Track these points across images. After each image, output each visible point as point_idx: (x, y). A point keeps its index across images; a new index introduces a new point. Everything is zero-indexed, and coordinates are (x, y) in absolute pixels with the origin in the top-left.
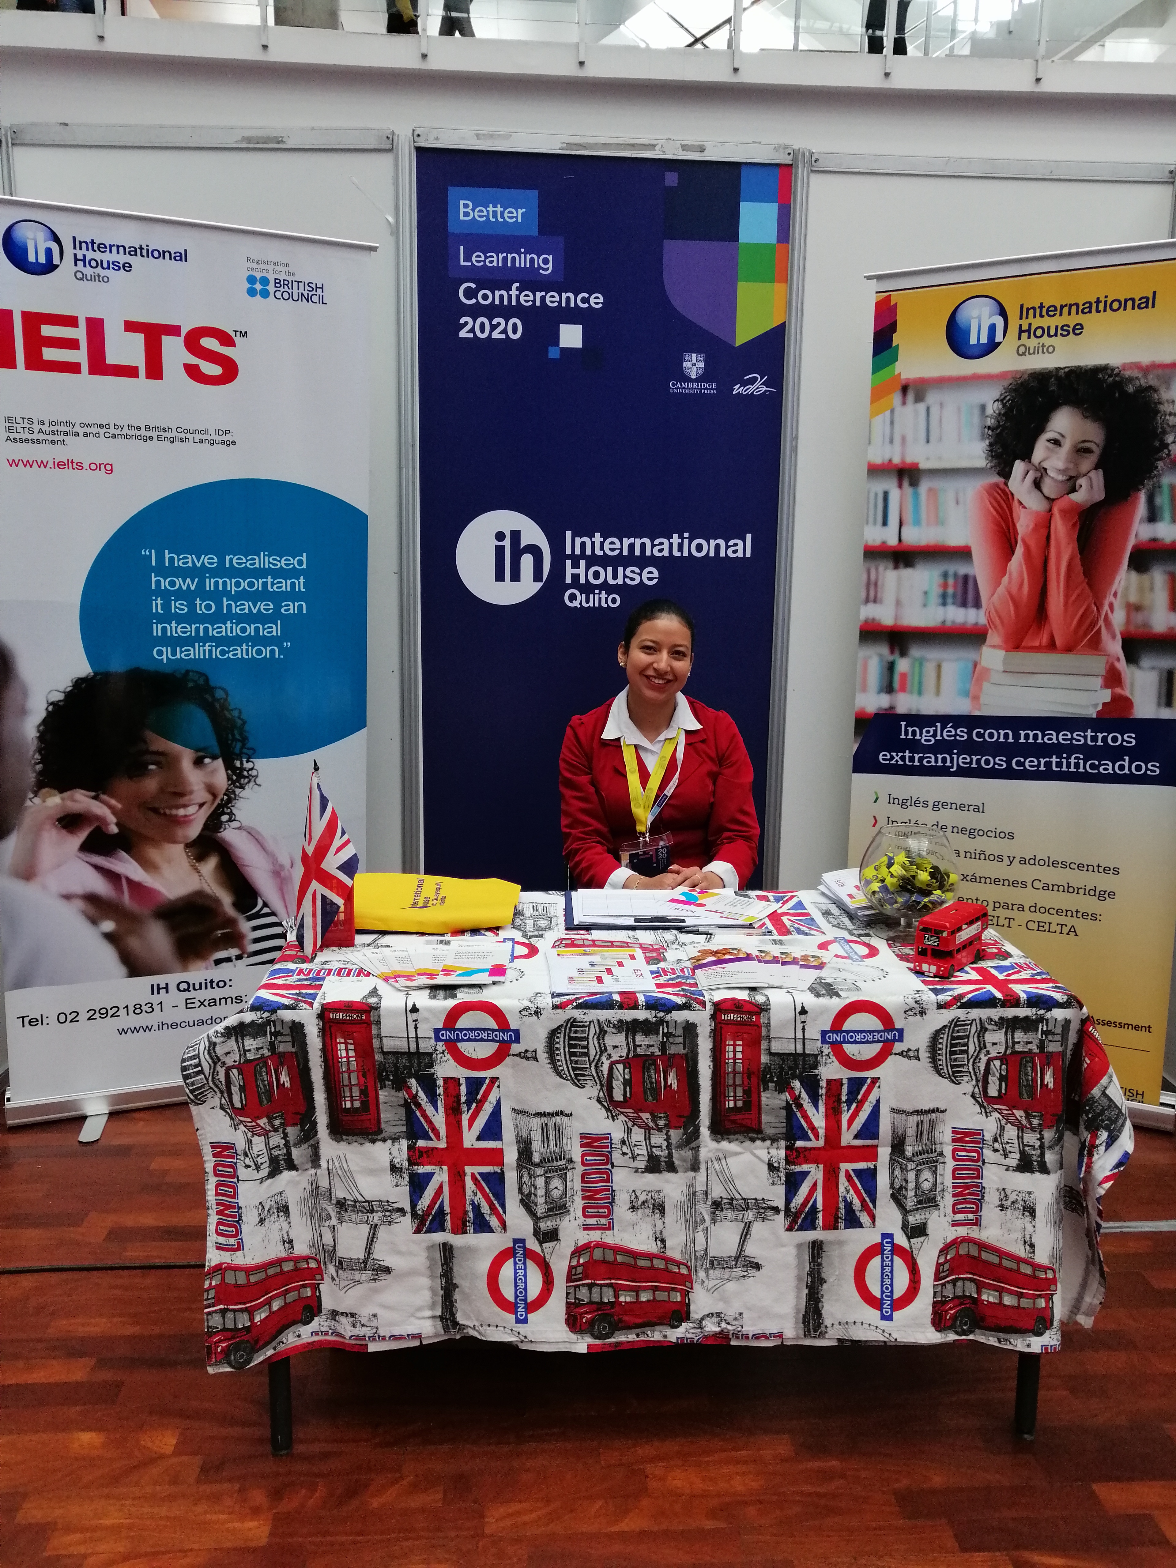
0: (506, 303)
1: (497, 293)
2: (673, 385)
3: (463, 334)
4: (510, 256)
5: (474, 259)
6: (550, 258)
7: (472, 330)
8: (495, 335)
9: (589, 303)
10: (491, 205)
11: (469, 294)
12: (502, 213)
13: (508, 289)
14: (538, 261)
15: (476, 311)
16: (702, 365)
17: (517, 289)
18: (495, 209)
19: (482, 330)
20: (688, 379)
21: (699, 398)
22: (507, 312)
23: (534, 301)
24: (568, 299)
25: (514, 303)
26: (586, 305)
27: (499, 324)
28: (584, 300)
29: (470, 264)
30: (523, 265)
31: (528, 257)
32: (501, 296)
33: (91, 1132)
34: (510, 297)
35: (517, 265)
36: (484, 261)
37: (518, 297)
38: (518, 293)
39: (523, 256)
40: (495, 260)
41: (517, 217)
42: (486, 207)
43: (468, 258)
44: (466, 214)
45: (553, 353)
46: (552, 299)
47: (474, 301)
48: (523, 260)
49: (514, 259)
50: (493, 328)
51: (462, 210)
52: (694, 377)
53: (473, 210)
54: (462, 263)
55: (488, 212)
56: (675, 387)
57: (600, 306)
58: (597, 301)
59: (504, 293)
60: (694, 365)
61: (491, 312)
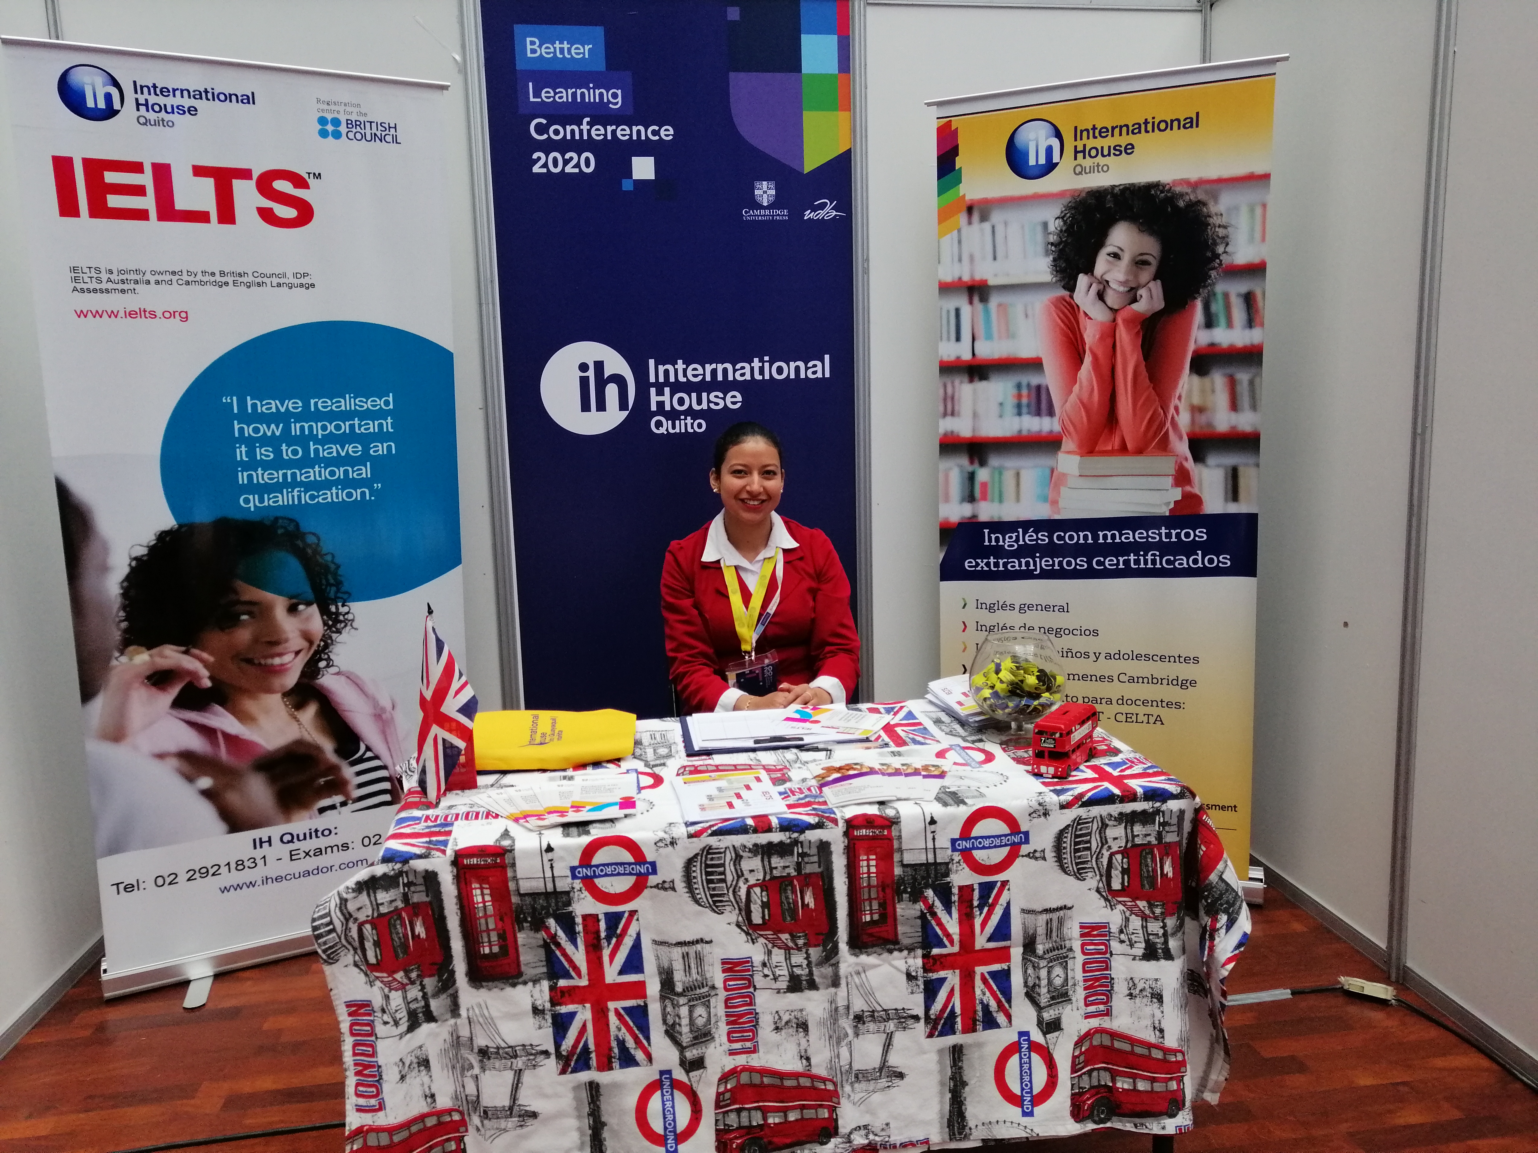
0: (577, 137)
1: (569, 128)
2: (746, 212)
3: (536, 169)
4: (579, 92)
5: (543, 95)
6: (619, 92)
7: (545, 165)
8: (569, 169)
9: (660, 136)
10: (557, 42)
11: (540, 129)
12: (569, 50)
13: (579, 124)
14: (607, 96)
15: (548, 147)
16: (773, 192)
17: (588, 123)
18: (561, 46)
19: (555, 164)
20: (761, 207)
21: (771, 224)
22: (579, 146)
23: (605, 135)
24: (639, 132)
25: (585, 137)
26: (657, 138)
27: (571, 159)
28: (654, 133)
29: (539, 100)
30: (592, 100)
31: (597, 92)
32: (573, 131)
33: (196, 996)
34: (581, 131)
35: (587, 100)
36: (554, 97)
37: (589, 131)
38: (588, 127)
39: (592, 91)
40: (564, 95)
41: (584, 53)
42: (553, 43)
43: (537, 94)
44: (533, 51)
45: (627, 185)
46: (623, 133)
47: (545, 136)
48: (592, 95)
49: (583, 94)
50: (566, 162)
51: (529, 47)
52: (765, 204)
53: (540, 46)
54: (532, 99)
55: (555, 48)
56: (748, 215)
57: (671, 138)
58: (667, 133)
59: (575, 128)
60: (765, 192)
61: (563, 146)
